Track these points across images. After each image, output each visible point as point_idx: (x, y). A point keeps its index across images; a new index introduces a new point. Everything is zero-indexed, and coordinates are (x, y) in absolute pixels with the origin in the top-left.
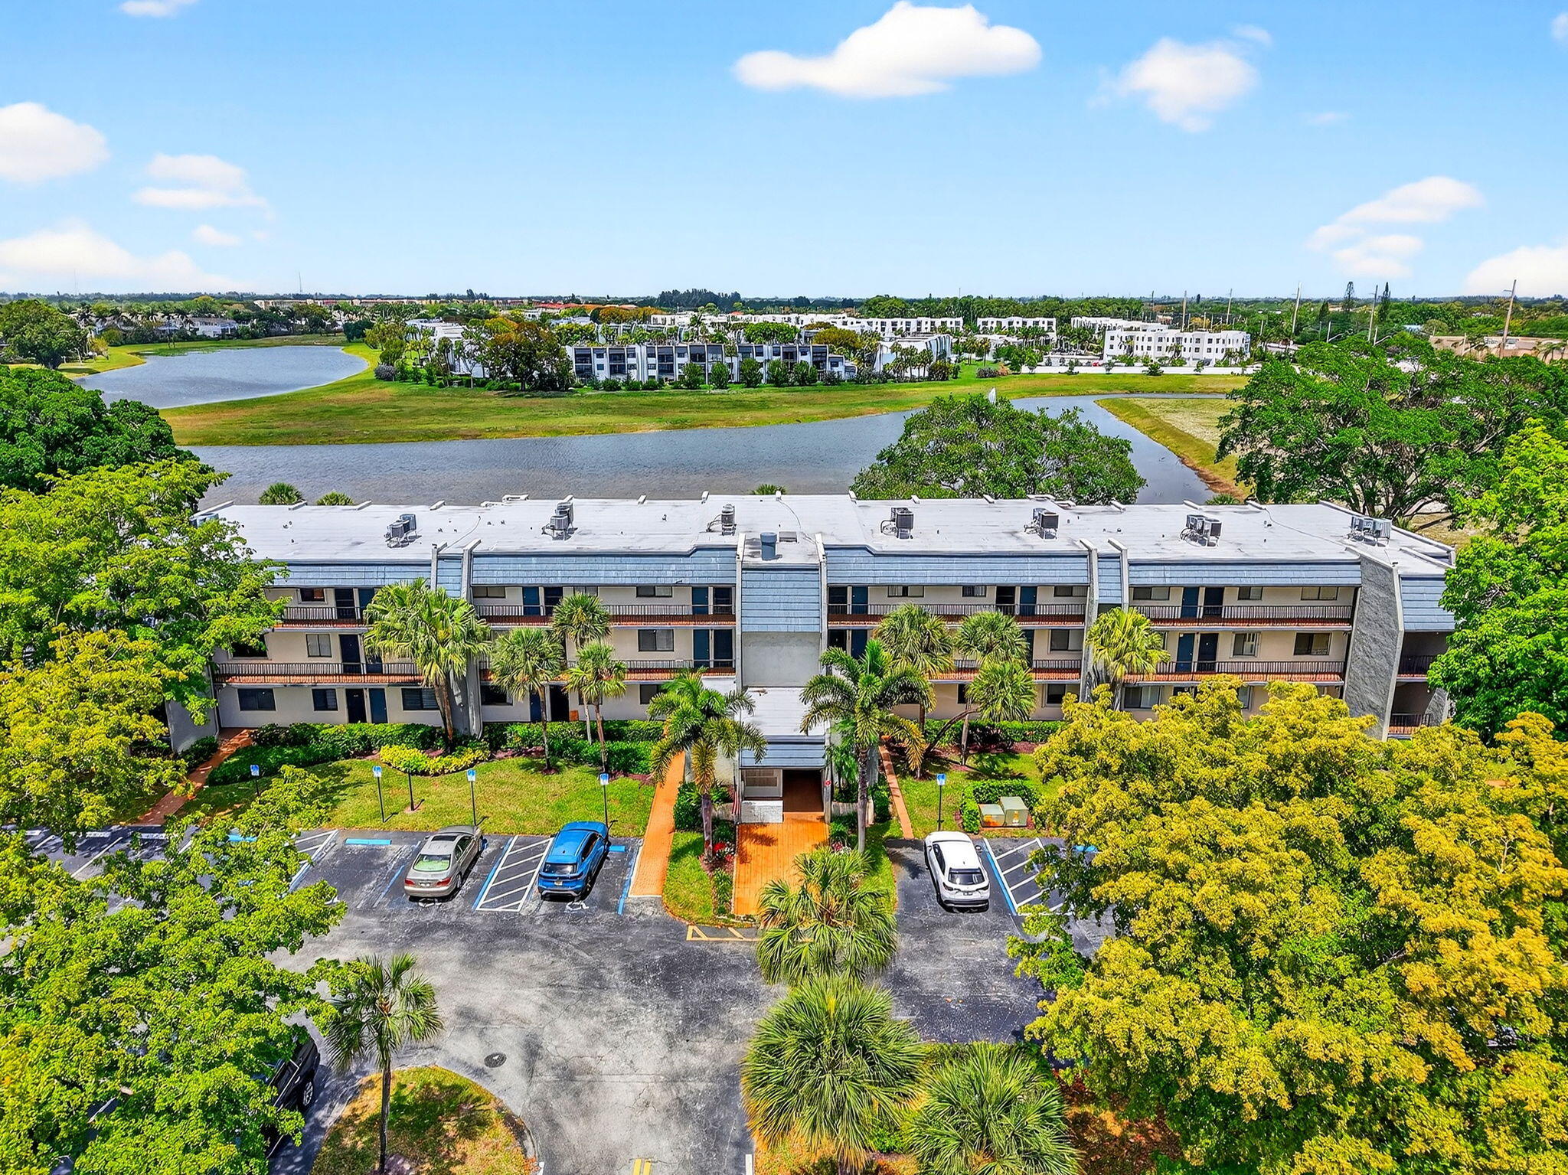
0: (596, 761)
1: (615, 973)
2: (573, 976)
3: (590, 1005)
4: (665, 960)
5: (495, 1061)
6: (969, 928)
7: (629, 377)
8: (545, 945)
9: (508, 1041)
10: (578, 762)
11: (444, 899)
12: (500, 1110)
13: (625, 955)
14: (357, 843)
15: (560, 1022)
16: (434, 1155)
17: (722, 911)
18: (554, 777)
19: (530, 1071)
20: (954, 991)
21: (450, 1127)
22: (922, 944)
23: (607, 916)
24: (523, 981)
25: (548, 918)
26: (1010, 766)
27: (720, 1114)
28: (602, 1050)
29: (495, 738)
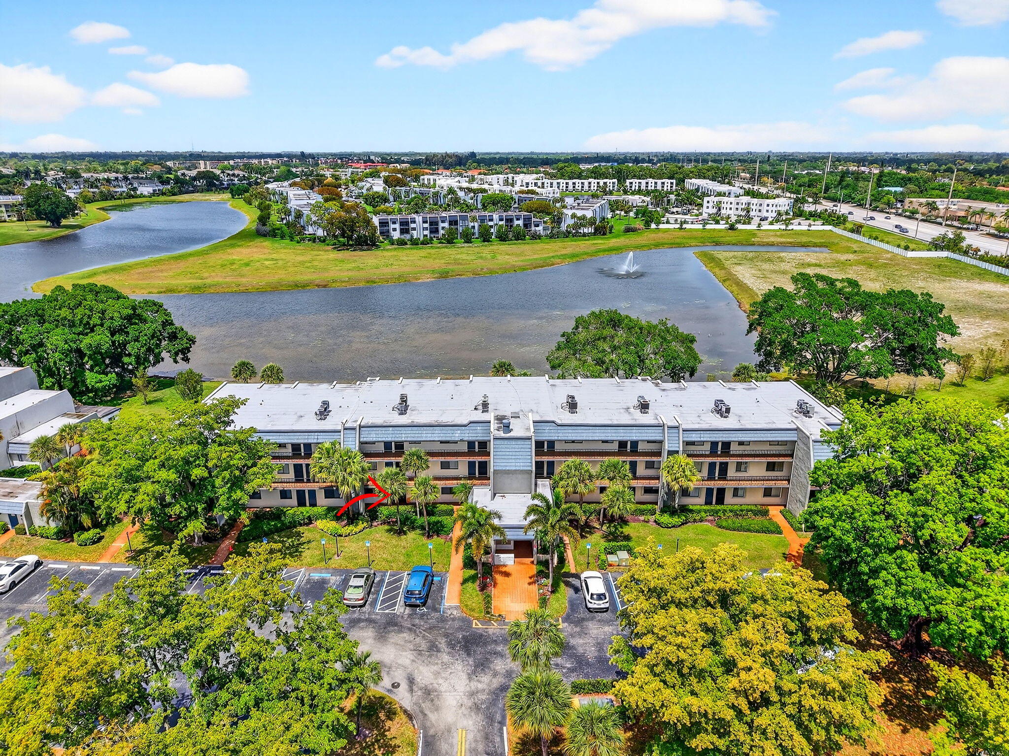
0: (422, 528)
1: (442, 643)
2: (424, 645)
3: (433, 659)
4: (464, 637)
5: (395, 686)
6: (599, 621)
7: (412, 236)
8: (410, 630)
9: (399, 676)
10: (414, 528)
11: (361, 606)
12: (401, 707)
13: (446, 635)
14: (316, 576)
15: (421, 668)
16: (377, 727)
17: (488, 613)
18: (403, 537)
19: (411, 690)
20: (591, 653)
21: (382, 715)
22: (578, 629)
23: (437, 615)
24: (403, 648)
25: (410, 615)
26: (624, 530)
27: (492, 710)
28: (441, 681)
29: (372, 514)
